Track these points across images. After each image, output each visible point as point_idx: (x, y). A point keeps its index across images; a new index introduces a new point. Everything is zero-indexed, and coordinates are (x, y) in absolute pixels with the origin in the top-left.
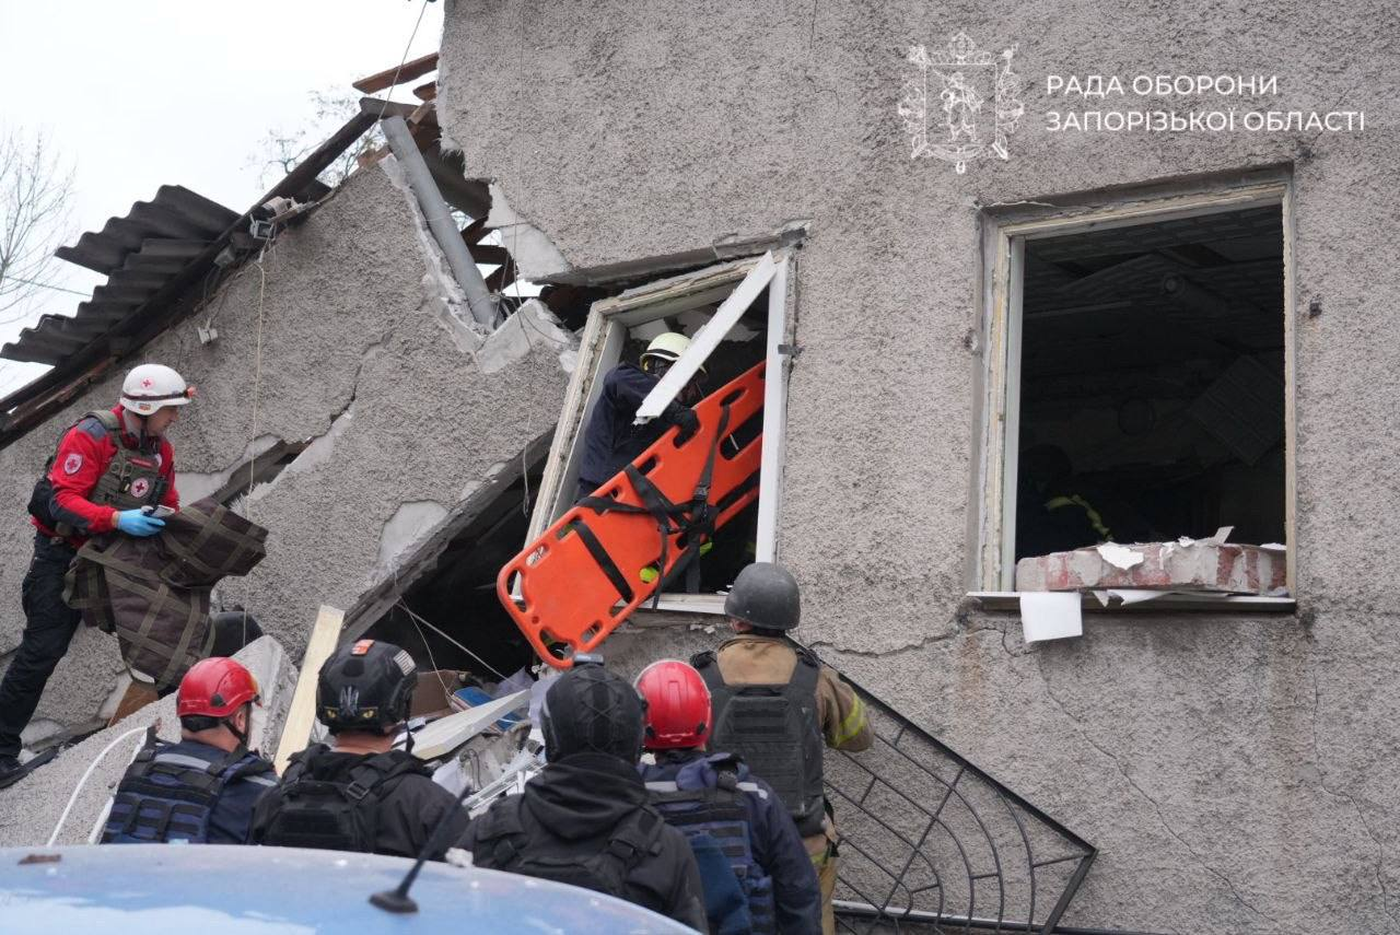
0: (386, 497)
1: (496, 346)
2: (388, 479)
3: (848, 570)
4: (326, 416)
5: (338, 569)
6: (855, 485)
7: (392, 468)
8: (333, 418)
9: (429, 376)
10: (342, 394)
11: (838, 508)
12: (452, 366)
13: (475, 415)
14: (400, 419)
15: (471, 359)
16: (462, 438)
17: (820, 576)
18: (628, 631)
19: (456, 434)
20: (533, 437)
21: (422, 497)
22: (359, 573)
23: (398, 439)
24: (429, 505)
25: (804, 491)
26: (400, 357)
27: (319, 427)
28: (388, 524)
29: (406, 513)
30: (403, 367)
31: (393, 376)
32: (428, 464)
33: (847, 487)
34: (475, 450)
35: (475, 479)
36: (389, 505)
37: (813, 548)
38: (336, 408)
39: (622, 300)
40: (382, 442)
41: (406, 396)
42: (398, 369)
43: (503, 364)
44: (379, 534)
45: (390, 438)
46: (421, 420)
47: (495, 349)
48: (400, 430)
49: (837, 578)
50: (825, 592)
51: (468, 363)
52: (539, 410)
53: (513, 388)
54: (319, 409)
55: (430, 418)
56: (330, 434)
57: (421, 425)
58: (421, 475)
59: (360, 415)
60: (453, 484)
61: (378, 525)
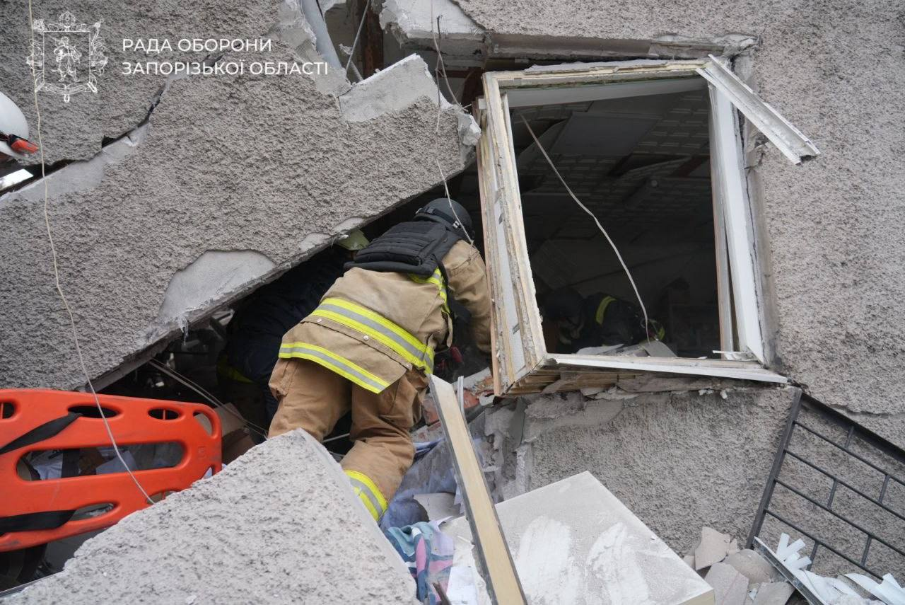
0: (183, 242)
1: (366, 94)
2: (190, 222)
3: (850, 339)
4: (97, 137)
5: (93, 324)
6: (843, 264)
7: (197, 209)
8: (106, 142)
9: (268, 112)
10: (129, 114)
11: (830, 283)
12: (304, 107)
13: (329, 164)
14: (218, 155)
15: (332, 103)
16: (309, 187)
17: (823, 344)
18: (620, 397)
19: (300, 180)
20: (405, 195)
21: (241, 246)
22: (127, 329)
23: (213, 178)
24: (248, 256)
25: (794, 266)
26: (229, 85)
27: (81, 151)
28: (181, 274)
29: (209, 264)
30: (231, 96)
31: (216, 105)
32: (253, 210)
33: (835, 265)
34: (325, 201)
35: (322, 232)
36: (187, 252)
37: (811, 318)
38: (115, 130)
39: (527, 74)
40: (186, 178)
41: (232, 130)
42: (224, 98)
43: (373, 114)
44: (166, 285)
45: (199, 176)
46: (249, 160)
47: (364, 98)
48: (217, 168)
49: (840, 346)
50: (832, 359)
51: (328, 107)
52: (416, 169)
53: (385, 141)
54: (86, 128)
55: (265, 159)
56: (98, 162)
57: (251, 165)
58: (242, 222)
59: (153, 144)
60: (289, 235)
61: (164, 274)
